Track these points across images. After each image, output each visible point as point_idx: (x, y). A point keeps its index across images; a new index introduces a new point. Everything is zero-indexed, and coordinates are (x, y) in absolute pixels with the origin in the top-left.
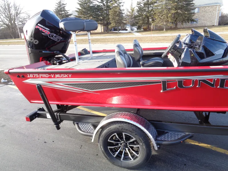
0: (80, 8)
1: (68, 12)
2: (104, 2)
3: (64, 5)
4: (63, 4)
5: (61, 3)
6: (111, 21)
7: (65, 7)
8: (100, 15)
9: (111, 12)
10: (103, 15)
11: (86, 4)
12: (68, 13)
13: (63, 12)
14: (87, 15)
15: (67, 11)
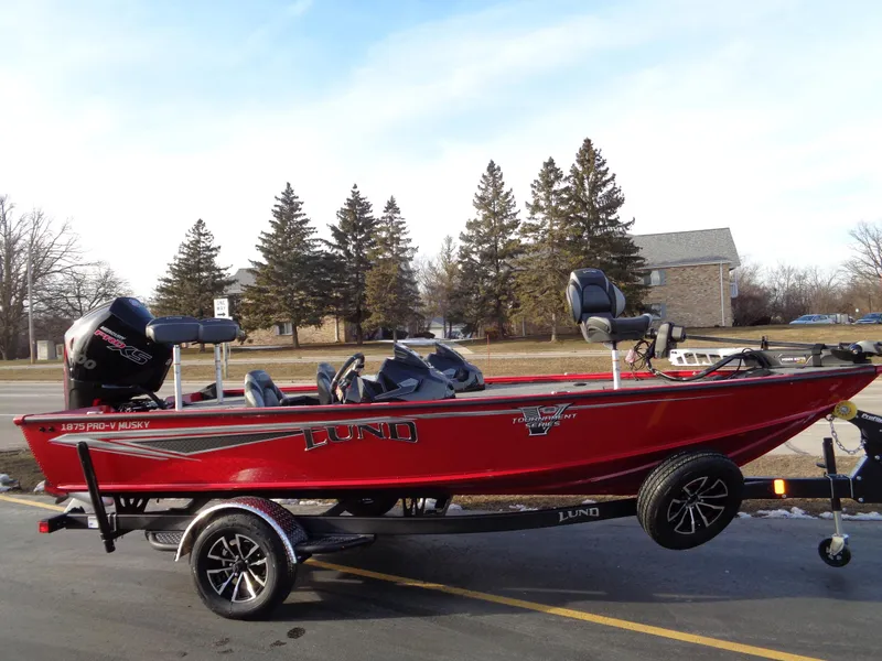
0: (265, 262)
1: (222, 272)
2: (350, 247)
3: (212, 250)
4: (208, 249)
5: (202, 245)
6: (369, 305)
7: (213, 256)
8: (334, 286)
9: (370, 278)
10: (343, 286)
11: (289, 249)
12: (221, 276)
13: (205, 274)
14: (290, 285)
15: (219, 270)
